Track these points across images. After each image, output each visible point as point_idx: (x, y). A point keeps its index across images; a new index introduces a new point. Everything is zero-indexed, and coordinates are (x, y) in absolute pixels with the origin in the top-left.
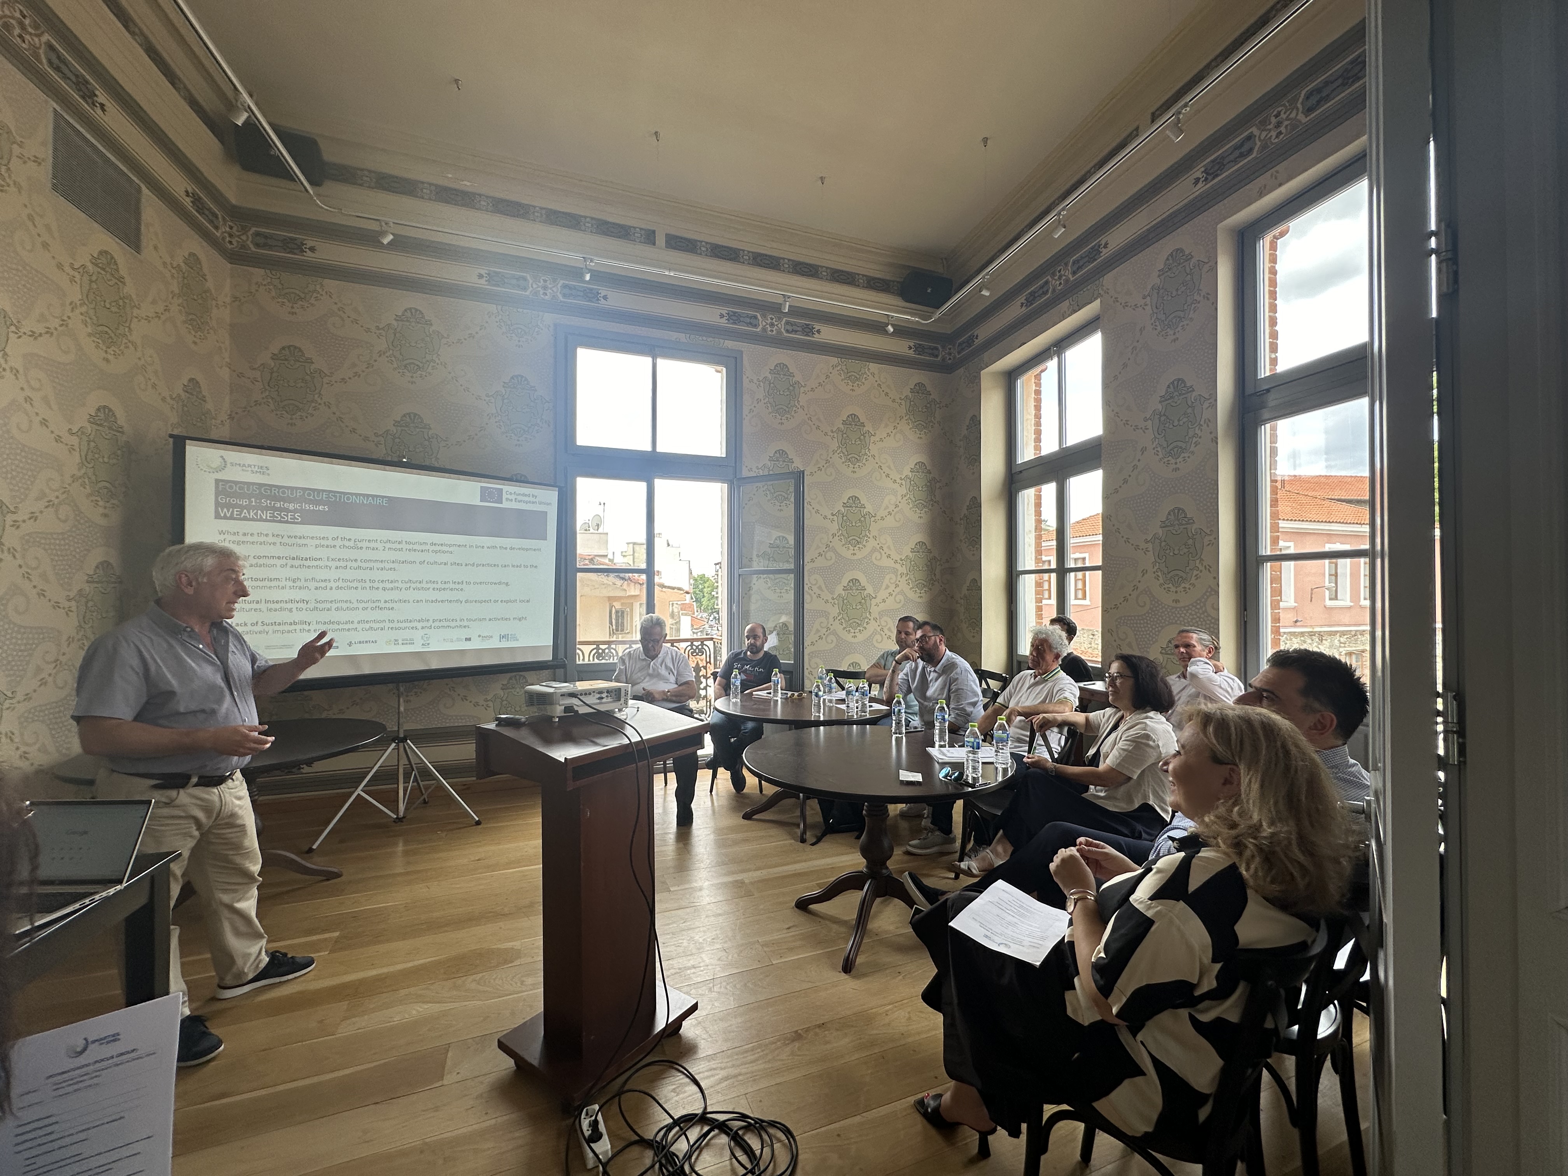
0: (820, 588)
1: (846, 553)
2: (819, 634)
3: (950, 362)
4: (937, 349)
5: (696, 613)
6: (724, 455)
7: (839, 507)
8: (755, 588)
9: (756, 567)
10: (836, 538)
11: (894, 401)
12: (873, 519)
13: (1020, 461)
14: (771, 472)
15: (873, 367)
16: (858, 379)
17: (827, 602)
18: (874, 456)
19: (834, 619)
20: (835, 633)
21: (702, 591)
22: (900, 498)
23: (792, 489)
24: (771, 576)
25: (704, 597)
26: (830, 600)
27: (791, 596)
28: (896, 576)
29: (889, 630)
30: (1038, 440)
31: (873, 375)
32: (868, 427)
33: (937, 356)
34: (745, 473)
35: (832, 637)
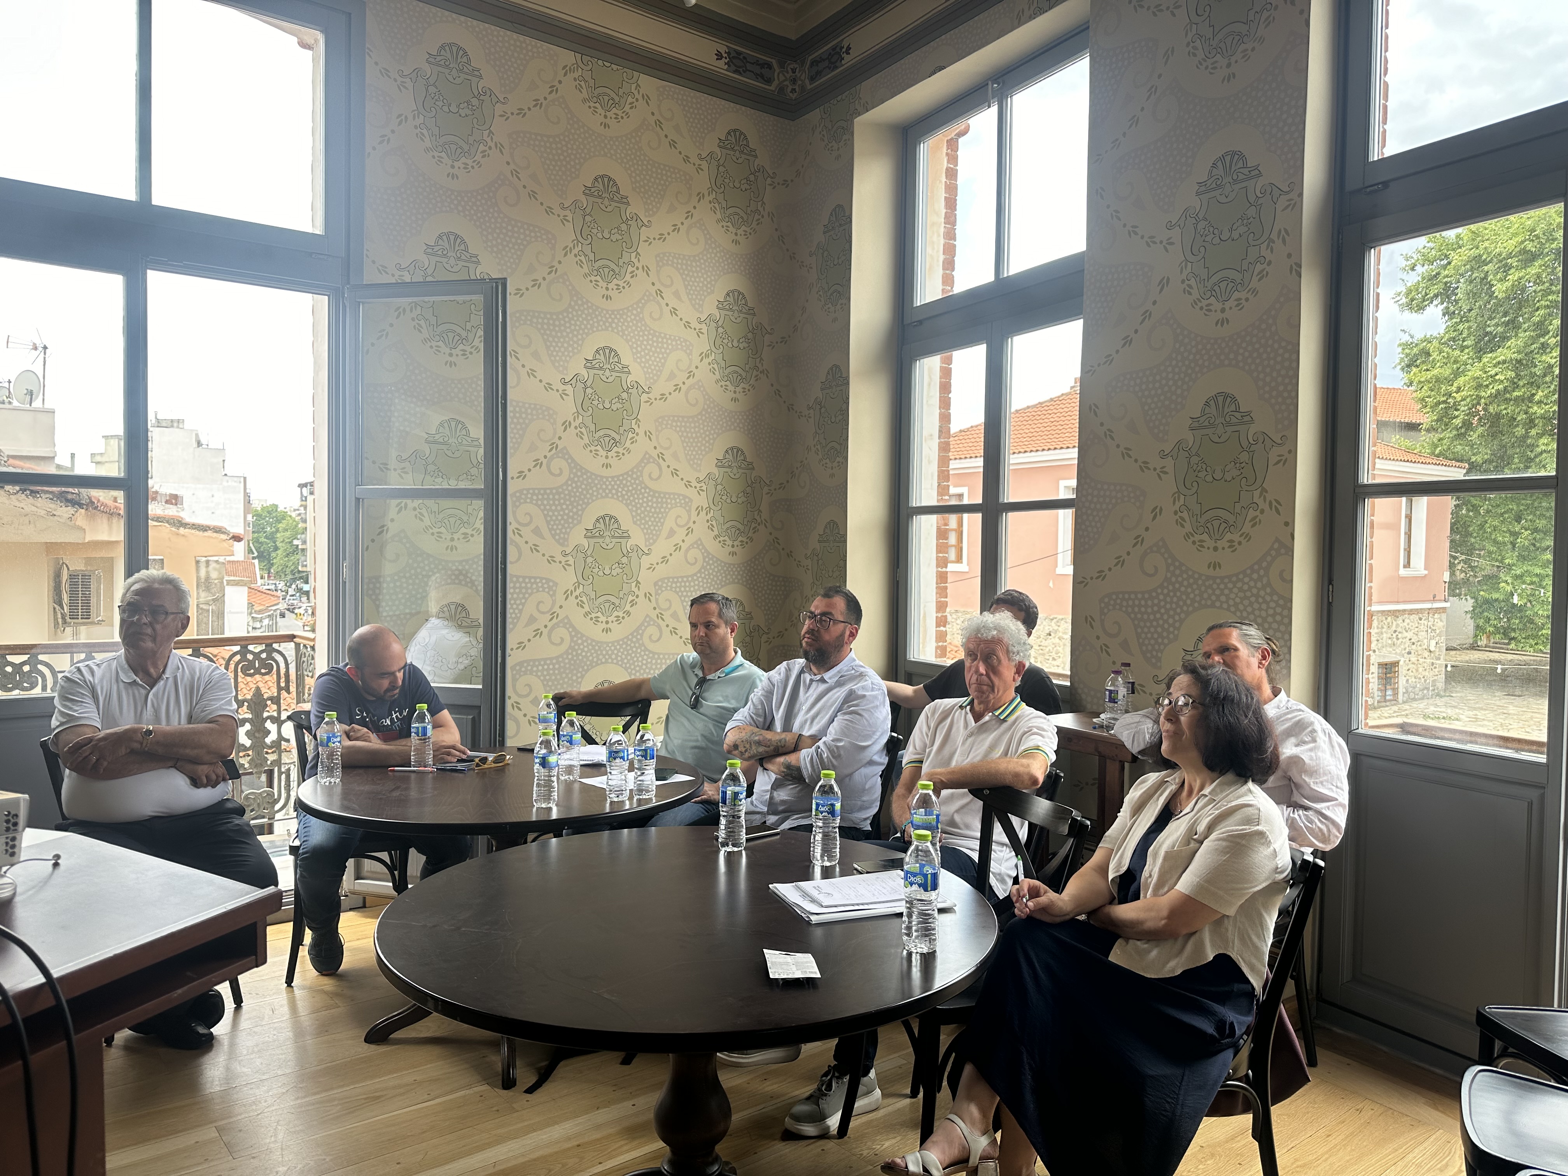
0: (537, 532)
1: (592, 462)
2: (535, 626)
3: (794, 96)
4: (770, 66)
5: (260, 582)
6: (319, 231)
7: (577, 367)
8: (393, 529)
9: (395, 482)
10: (572, 431)
11: (686, 159)
12: (644, 397)
13: (918, 302)
14: (429, 279)
15: (648, 83)
16: (615, 104)
17: (551, 560)
18: (646, 270)
19: (567, 594)
20: (568, 623)
21: (272, 537)
22: (696, 360)
23: (478, 319)
24: (430, 503)
25: (276, 549)
26: (559, 557)
27: (476, 547)
28: (689, 511)
29: (675, 616)
30: (949, 264)
31: (647, 99)
32: (636, 207)
33: (769, 81)
34: (370, 276)
35: (562, 632)
